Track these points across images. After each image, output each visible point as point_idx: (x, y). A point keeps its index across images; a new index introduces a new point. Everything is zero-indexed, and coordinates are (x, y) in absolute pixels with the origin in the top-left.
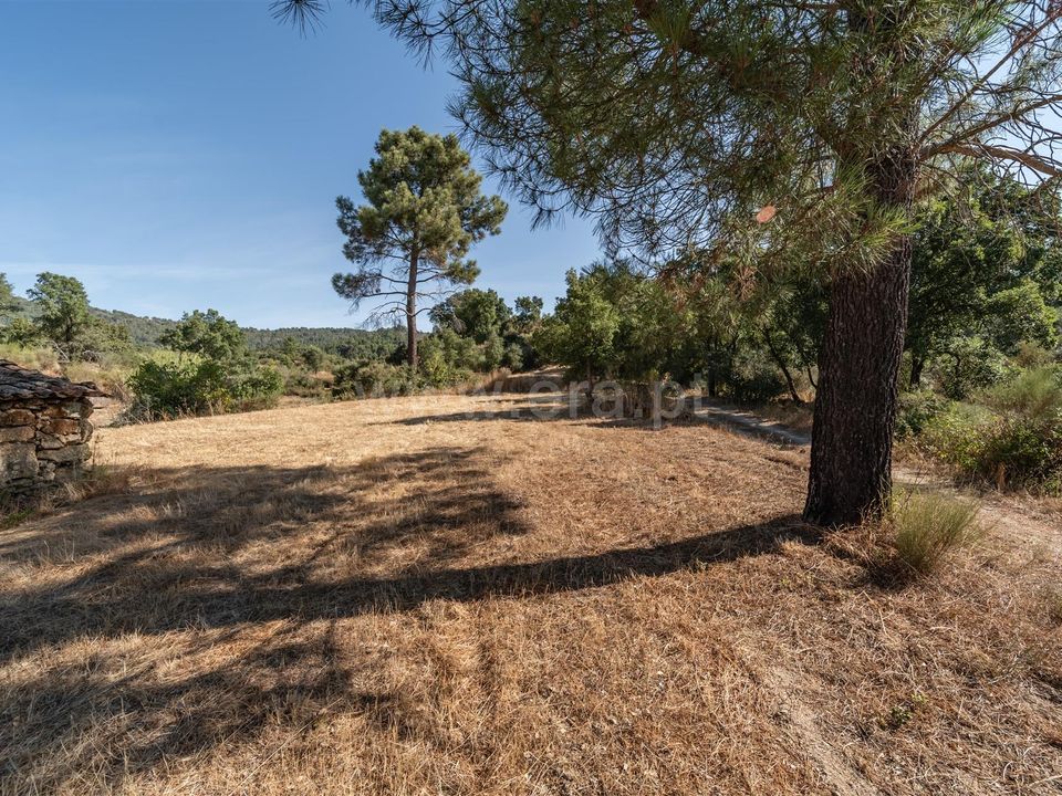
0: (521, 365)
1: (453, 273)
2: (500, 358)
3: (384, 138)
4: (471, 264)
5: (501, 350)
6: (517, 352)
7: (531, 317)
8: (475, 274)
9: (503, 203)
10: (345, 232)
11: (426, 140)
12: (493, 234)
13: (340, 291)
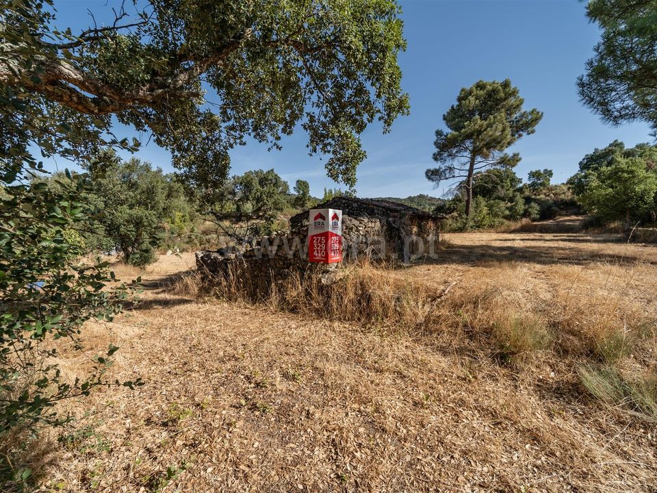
0: (538, 216)
1: (503, 162)
2: (522, 212)
3: (463, 92)
4: (516, 155)
5: (523, 207)
6: (535, 209)
7: (542, 184)
8: (518, 161)
9: (538, 113)
10: (437, 147)
11: (489, 88)
12: (528, 134)
13: (429, 178)
